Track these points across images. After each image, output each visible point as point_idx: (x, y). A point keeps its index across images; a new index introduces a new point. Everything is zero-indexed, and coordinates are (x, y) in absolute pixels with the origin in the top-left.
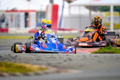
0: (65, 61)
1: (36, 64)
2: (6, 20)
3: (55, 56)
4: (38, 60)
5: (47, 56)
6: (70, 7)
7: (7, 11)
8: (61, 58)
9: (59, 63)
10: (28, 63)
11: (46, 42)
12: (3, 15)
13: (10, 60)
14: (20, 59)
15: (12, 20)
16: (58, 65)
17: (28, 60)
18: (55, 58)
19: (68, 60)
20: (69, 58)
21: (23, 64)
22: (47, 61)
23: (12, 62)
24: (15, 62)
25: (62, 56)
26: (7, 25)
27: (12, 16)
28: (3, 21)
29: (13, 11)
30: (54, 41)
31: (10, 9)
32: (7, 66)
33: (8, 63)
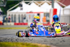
0: (61, 42)
1: (44, 44)
2: (26, 18)
3: (55, 39)
4: (45, 41)
5: (50, 39)
6: (63, 10)
7: (27, 13)
8: (58, 40)
9: (57, 43)
10: (39, 43)
11: (38, 30)
12: (25, 15)
13: (29, 42)
14: (35, 41)
15: (30, 18)
16: (57, 44)
17: (39, 41)
18: (55, 40)
19: (62, 41)
20: (63, 40)
21: (36, 44)
22: (50, 42)
23: (30, 43)
24: (32, 43)
25: (59, 39)
26: (27, 21)
27: (30, 15)
28: (25, 18)
29: (31, 12)
30: (43, 30)
31: (29, 11)
32: (27, 45)
33: (28, 43)
